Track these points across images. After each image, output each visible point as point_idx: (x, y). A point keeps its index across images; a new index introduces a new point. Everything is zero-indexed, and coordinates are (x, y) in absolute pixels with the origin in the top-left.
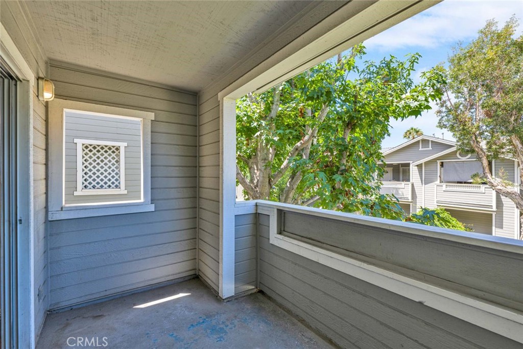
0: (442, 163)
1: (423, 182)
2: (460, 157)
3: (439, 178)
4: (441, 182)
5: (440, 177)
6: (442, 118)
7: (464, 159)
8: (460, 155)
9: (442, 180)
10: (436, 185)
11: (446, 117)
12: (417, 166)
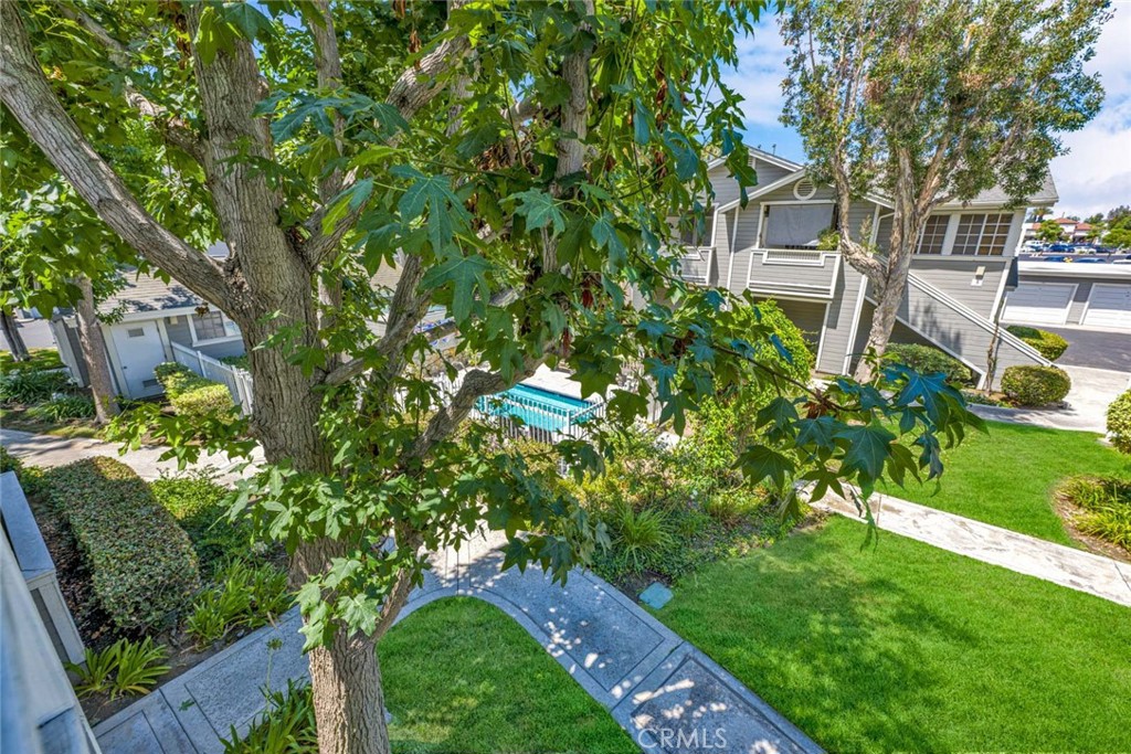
0: (768, 207)
1: (733, 246)
2: (797, 196)
3: (758, 238)
4: (761, 246)
5: (761, 236)
6: (792, 98)
7: (803, 200)
8: (799, 192)
9: (764, 243)
10: (752, 254)
11: (799, 98)
12: (726, 213)
